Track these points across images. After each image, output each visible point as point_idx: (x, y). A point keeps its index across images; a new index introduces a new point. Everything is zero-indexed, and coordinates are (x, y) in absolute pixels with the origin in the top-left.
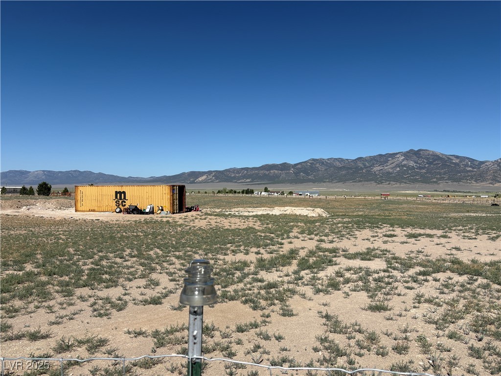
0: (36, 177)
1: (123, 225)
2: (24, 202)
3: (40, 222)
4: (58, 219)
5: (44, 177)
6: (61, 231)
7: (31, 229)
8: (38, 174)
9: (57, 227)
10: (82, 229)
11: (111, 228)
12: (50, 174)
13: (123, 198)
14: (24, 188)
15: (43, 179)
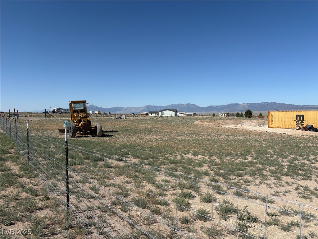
0: (243, 107)
1: (303, 138)
2: (239, 121)
3: (249, 133)
4: (259, 132)
5: (247, 107)
6: (262, 139)
7: (245, 136)
8: (244, 105)
9: (259, 137)
10: (274, 138)
11: (295, 139)
12: (250, 105)
13: (301, 119)
14: (238, 114)
15: (248, 108)
